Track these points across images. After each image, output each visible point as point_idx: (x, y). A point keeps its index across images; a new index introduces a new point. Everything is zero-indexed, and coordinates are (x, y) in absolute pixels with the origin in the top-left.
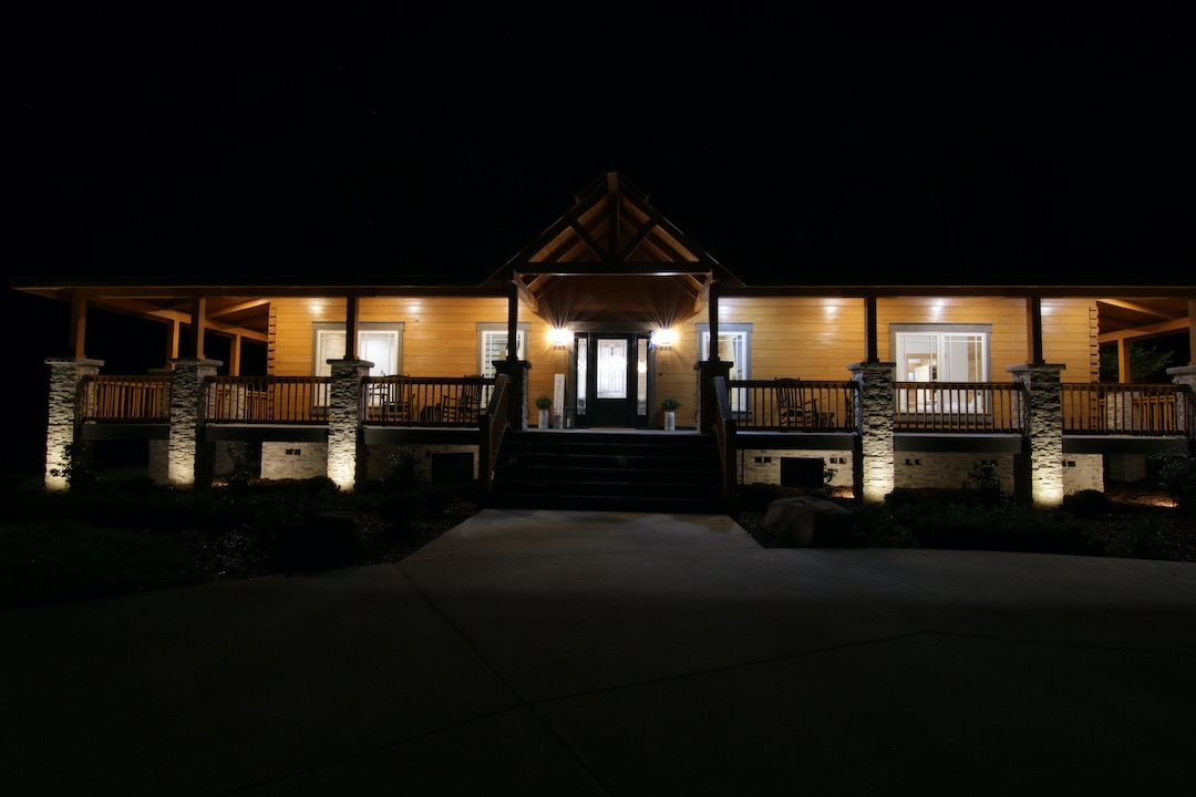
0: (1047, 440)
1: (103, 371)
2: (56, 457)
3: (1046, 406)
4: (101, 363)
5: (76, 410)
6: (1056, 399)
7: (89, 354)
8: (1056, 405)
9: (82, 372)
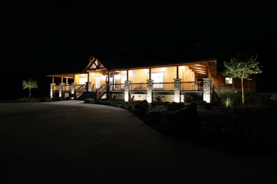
0: (149, 92)
1: (56, 85)
2: (51, 94)
3: (149, 87)
4: (56, 84)
5: (53, 89)
6: (151, 85)
7: (54, 83)
8: (151, 86)
9: (53, 85)
